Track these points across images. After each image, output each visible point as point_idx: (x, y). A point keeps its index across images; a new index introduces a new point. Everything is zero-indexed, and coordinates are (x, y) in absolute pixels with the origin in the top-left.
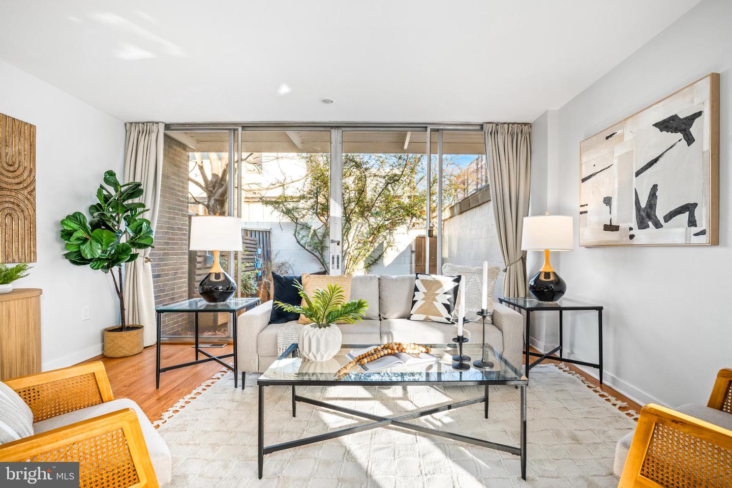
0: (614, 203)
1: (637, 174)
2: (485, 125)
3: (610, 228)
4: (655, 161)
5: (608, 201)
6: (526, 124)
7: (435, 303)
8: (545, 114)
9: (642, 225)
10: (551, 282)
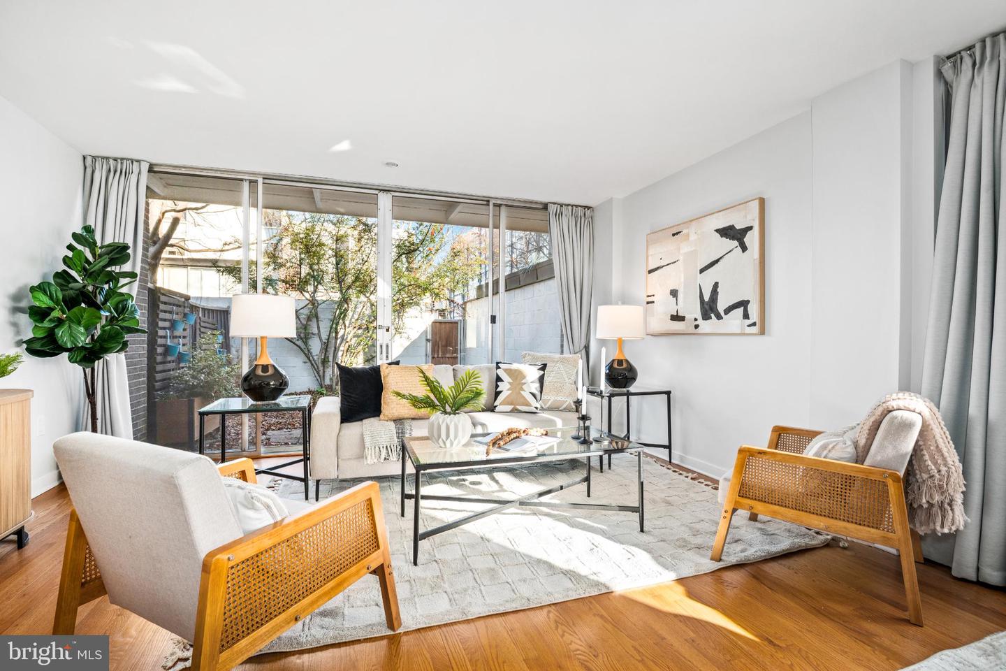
0: (680, 295)
1: (702, 271)
2: (549, 205)
3: (677, 318)
4: (716, 262)
5: (674, 293)
6: (589, 208)
7: (522, 393)
8: (610, 201)
9: (706, 317)
10: (625, 369)
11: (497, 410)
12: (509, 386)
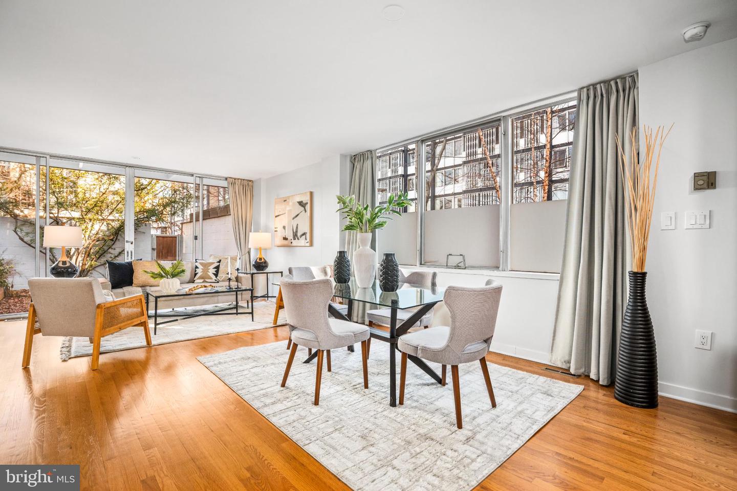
0: (286, 228)
1: (293, 218)
2: (228, 179)
3: (285, 239)
4: (298, 215)
5: (284, 227)
6: (250, 181)
7: (208, 273)
8: (260, 179)
9: (294, 239)
10: (262, 262)
11: (195, 282)
12: (202, 270)
